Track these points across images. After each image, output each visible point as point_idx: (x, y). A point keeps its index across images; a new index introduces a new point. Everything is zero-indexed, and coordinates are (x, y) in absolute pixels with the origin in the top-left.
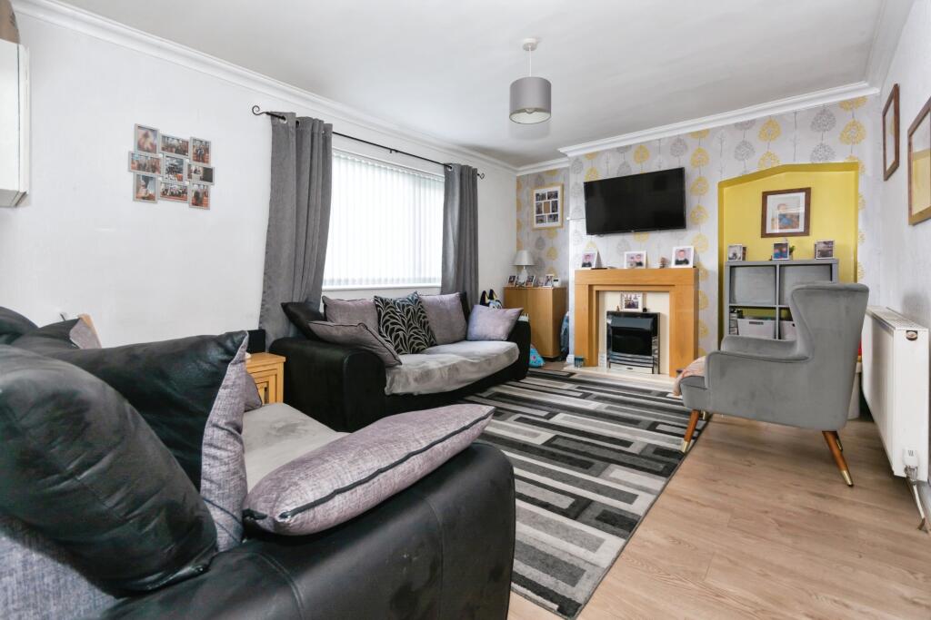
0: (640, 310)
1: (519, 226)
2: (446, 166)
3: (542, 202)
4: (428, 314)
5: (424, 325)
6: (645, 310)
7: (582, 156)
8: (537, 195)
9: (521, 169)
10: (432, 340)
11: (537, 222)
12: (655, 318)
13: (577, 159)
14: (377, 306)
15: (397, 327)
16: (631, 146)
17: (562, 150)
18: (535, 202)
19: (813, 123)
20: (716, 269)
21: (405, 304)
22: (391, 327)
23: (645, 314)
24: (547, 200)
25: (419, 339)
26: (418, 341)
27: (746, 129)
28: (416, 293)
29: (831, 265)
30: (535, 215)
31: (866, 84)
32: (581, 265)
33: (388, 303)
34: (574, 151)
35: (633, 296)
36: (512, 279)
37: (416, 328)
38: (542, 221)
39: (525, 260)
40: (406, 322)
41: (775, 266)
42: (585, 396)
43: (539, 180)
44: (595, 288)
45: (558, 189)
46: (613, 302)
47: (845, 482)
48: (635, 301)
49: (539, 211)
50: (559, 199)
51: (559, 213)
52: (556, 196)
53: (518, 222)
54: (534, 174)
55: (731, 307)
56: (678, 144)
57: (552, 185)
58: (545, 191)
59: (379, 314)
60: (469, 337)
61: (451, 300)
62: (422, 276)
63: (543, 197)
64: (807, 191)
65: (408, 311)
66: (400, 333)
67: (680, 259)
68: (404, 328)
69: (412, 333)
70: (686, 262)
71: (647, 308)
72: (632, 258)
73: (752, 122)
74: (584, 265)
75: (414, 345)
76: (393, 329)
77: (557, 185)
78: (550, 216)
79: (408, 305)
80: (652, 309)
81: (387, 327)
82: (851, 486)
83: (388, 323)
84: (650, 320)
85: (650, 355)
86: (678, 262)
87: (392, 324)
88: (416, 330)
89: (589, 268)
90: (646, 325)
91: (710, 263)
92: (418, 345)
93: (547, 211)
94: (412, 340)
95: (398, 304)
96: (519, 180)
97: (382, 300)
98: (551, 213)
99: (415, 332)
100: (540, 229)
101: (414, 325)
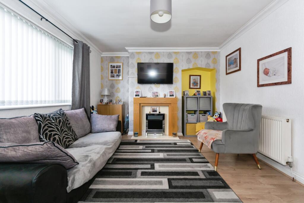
0: (158, 113)
1: (102, 78)
2: (75, 41)
3: (114, 69)
4: (71, 121)
5: (70, 128)
6: (159, 112)
7: (134, 52)
8: (111, 66)
9: (104, 53)
10: (76, 137)
11: (111, 77)
12: (163, 115)
13: (132, 53)
14: (37, 120)
15: (53, 133)
16: (153, 52)
17: (127, 48)
18: (110, 68)
19: (206, 56)
20: (181, 98)
21: (57, 117)
22: (49, 133)
23: (160, 114)
24: (116, 68)
25: (69, 138)
26: (68, 140)
27: (189, 54)
28: (61, 109)
29: (210, 98)
30: (110, 74)
31: (218, 48)
32: (135, 96)
33: (45, 118)
34: (131, 50)
35: (155, 108)
36: (101, 101)
37: (67, 131)
38: (113, 77)
39: (106, 93)
40: (59, 129)
41: (197, 98)
42: (153, 151)
43: (112, 59)
44: (142, 105)
45: (121, 64)
46: (148, 110)
47: (259, 168)
48: (156, 109)
49: (112, 72)
50: (121, 69)
51: (121, 74)
52: (120, 67)
53: (102, 76)
54: (110, 57)
55: (186, 111)
56: (170, 55)
57: (118, 62)
58: (115, 64)
59: (40, 126)
60: (93, 131)
61: (81, 113)
62: (60, 99)
63: (114, 67)
64: (200, 76)
65: (60, 121)
66: (56, 136)
67: (171, 95)
68: (58, 133)
69: (64, 135)
70: (173, 95)
71: (160, 112)
72: (154, 93)
73: (191, 52)
74: (136, 96)
75: (66, 143)
76: (50, 135)
77: (121, 63)
78: (117, 75)
79: (59, 118)
80: (162, 112)
81: (46, 134)
82: (260, 169)
83: (47, 131)
84: (162, 116)
85: (162, 129)
86: (170, 96)
87: (50, 131)
88: (66, 133)
89: (139, 97)
90: (160, 118)
91: (179, 96)
92: (68, 142)
93: (116, 73)
94: (65, 140)
95: (52, 117)
96: (102, 58)
97: (41, 116)
98: (117, 74)
99: (65, 134)
100: (112, 80)
101: (65, 130)
